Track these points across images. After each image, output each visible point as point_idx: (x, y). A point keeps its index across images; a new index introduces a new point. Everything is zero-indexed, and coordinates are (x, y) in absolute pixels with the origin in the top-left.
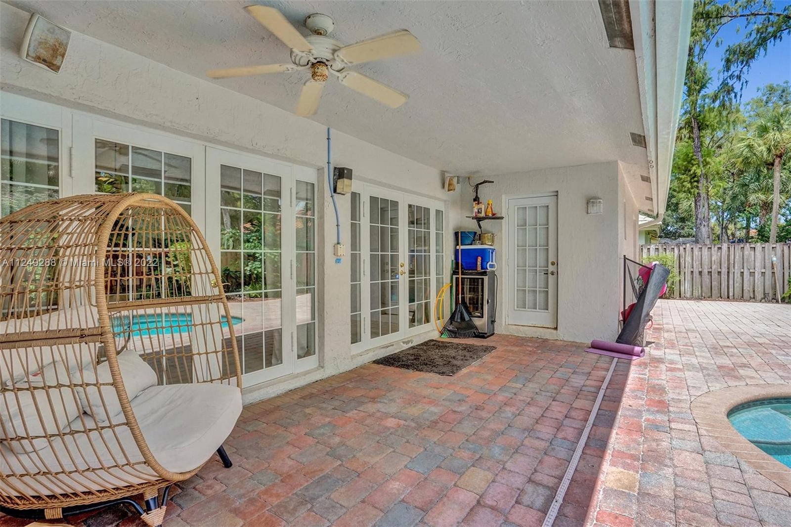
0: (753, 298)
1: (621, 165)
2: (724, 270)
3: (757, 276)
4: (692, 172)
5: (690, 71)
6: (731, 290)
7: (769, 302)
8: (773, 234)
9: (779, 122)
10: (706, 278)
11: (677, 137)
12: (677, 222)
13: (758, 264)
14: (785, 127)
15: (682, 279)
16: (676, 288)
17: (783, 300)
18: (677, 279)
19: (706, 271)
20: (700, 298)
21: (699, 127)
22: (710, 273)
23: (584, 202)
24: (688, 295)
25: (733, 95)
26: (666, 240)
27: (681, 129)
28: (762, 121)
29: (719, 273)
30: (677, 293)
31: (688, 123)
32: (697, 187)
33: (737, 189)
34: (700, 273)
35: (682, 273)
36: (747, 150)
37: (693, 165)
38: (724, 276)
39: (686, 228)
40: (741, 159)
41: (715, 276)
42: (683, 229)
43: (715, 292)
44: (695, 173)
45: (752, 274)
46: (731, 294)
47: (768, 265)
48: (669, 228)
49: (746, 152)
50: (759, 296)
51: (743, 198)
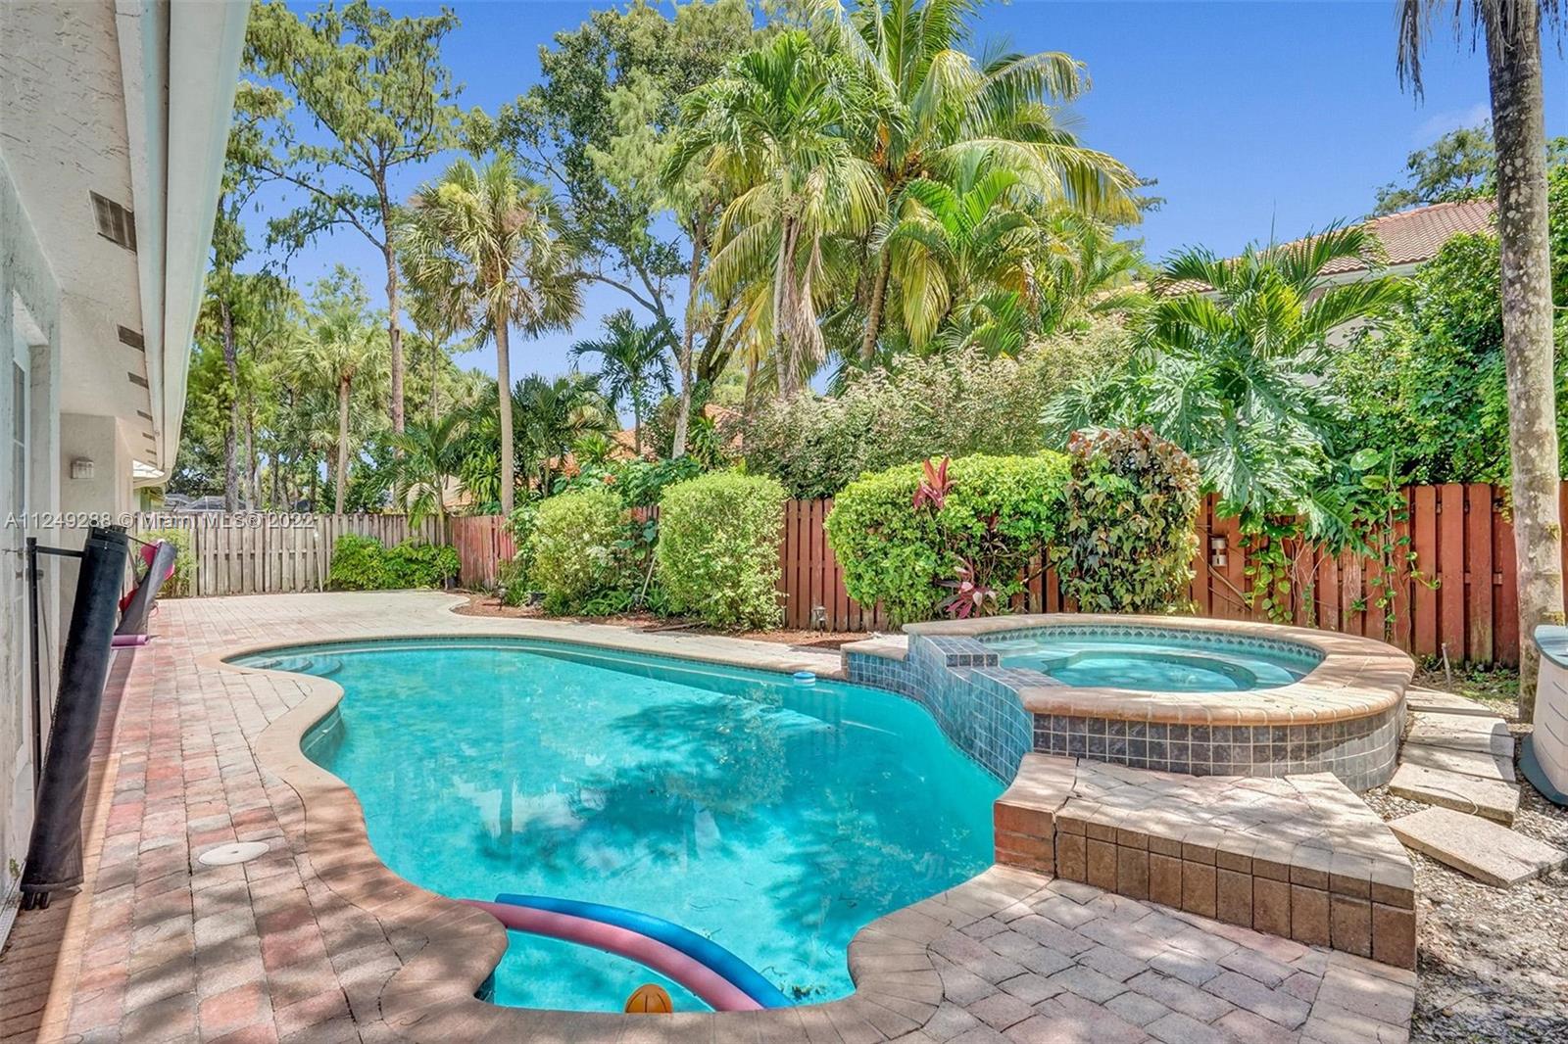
0: (293, 589)
1: (118, 421)
2: (258, 552)
3: (298, 557)
4: (221, 391)
5: (220, 229)
6: (267, 579)
7: (310, 591)
8: (340, 496)
9: (346, 328)
10: (235, 561)
11: (198, 328)
12: (201, 461)
13: (299, 543)
14: (353, 337)
15: (202, 567)
16: (193, 581)
17: (325, 589)
18: (193, 567)
19: (234, 554)
20: (225, 594)
21: (232, 320)
22: (240, 556)
23: (67, 465)
24: (210, 590)
25: (277, 290)
26: (180, 497)
27: (203, 315)
28: (327, 321)
29: (253, 555)
30: (193, 589)
31: (214, 311)
32: (229, 418)
33: (296, 419)
34: (227, 556)
35: (201, 558)
36: (306, 361)
37: (223, 381)
38: (258, 560)
39: (218, 474)
40: (297, 374)
41: (247, 559)
42: (213, 476)
43: (247, 583)
44: (225, 394)
45: (292, 556)
46: (267, 585)
47: (310, 543)
48: (185, 472)
49: (305, 366)
50: (300, 584)
51: (303, 436)
